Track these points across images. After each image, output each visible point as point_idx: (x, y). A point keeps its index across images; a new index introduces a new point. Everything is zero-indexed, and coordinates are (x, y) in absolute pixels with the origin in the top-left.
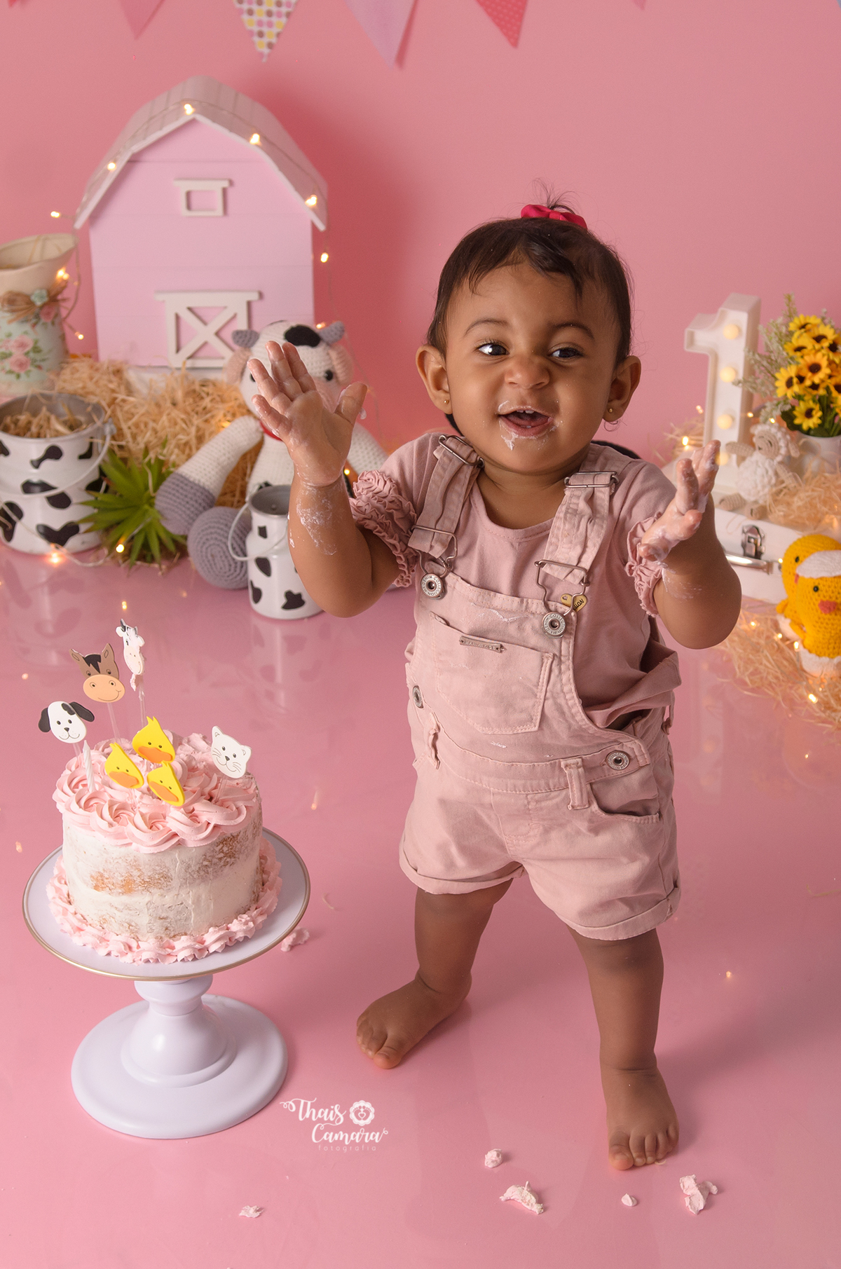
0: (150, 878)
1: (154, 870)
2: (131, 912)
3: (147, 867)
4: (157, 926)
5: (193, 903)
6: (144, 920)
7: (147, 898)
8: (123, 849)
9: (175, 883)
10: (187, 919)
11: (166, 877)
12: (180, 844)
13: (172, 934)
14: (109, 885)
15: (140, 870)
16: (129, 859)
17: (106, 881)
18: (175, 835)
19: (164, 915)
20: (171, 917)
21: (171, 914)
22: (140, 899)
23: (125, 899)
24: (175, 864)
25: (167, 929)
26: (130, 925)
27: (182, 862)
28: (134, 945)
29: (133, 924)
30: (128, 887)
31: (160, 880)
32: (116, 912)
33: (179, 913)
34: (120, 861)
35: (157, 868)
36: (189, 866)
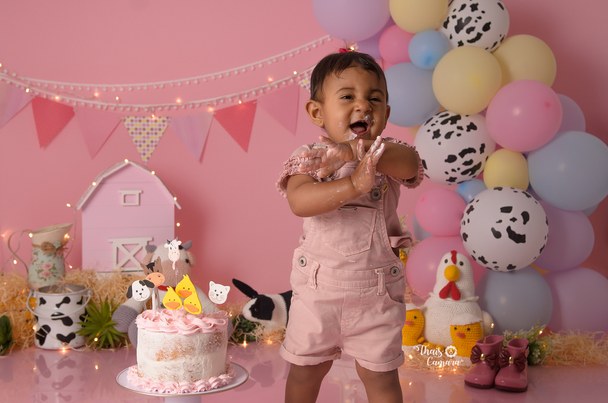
0: (186, 349)
1: (188, 345)
2: (175, 369)
3: (185, 343)
4: (188, 376)
5: (204, 364)
6: (181, 373)
7: (184, 361)
8: (174, 335)
9: (197, 352)
10: (201, 372)
11: (193, 349)
12: (199, 331)
13: (194, 380)
14: (166, 356)
15: (181, 345)
16: (176, 340)
17: (164, 354)
18: (197, 327)
19: (191, 370)
20: (194, 370)
21: (194, 369)
22: (180, 361)
23: (173, 362)
24: (198, 341)
25: (192, 377)
26: (175, 376)
27: (201, 341)
28: (177, 385)
29: (176, 376)
30: (175, 356)
31: (189, 351)
32: (168, 371)
33: (198, 368)
34: (172, 341)
35: (189, 344)
36: (203, 343)
